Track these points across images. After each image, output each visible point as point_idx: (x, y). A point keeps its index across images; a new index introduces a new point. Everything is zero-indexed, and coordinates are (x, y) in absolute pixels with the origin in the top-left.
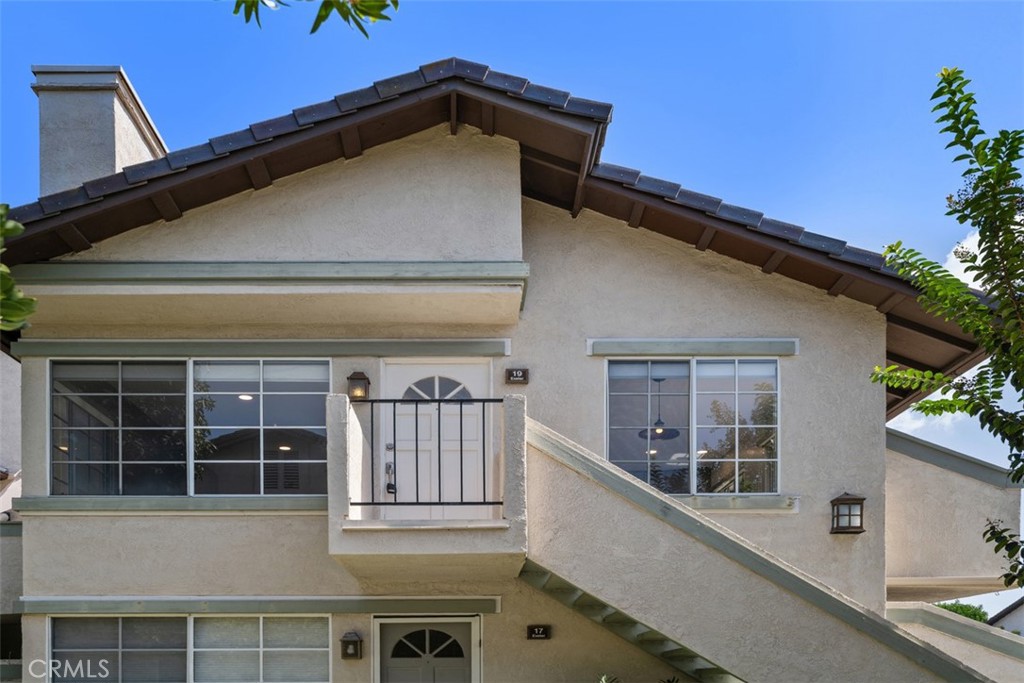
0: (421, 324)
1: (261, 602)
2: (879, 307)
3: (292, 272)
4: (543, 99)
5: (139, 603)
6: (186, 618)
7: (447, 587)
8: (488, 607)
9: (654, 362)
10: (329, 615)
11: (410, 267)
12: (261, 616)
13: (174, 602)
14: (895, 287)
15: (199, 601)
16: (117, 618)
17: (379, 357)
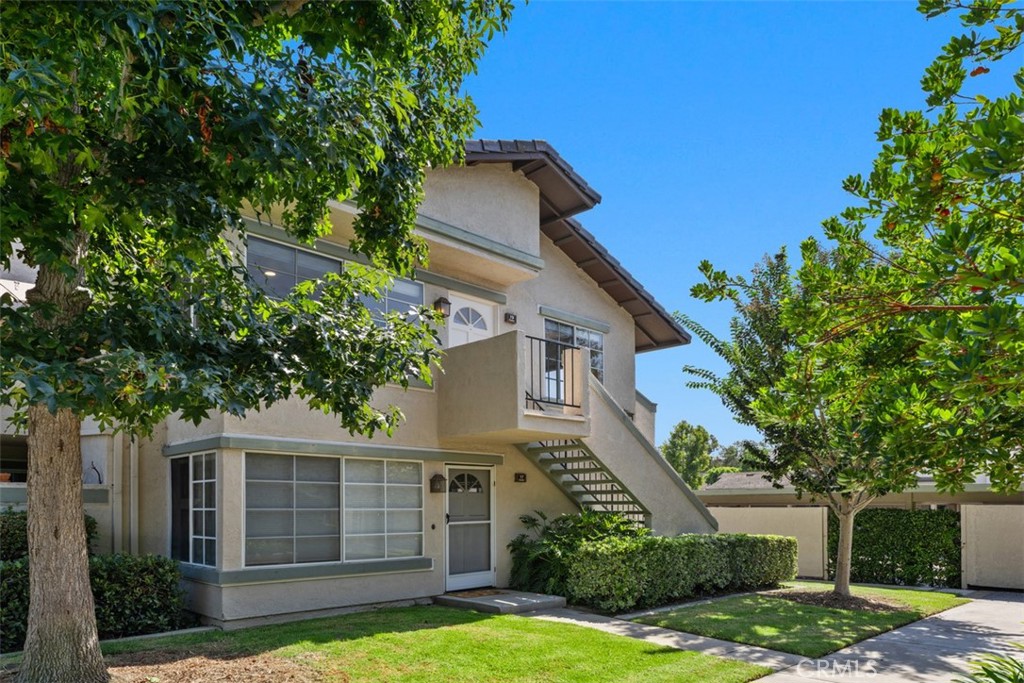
0: (474, 276)
1: (388, 450)
2: (633, 317)
3: (444, 230)
4: (579, 182)
5: (313, 445)
6: (339, 459)
7: (479, 447)
8: (498, 461)
9: (561, 324)
10: (422, 461)
11: (497, 246)
12: (385, 460)
13: (336, 446)
14: (653, 311)
15: (352, 446)
16: (292, 456)
17: (449, 289)
